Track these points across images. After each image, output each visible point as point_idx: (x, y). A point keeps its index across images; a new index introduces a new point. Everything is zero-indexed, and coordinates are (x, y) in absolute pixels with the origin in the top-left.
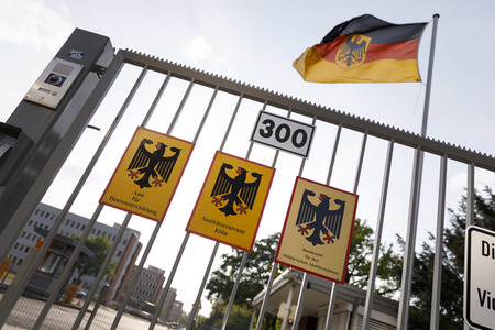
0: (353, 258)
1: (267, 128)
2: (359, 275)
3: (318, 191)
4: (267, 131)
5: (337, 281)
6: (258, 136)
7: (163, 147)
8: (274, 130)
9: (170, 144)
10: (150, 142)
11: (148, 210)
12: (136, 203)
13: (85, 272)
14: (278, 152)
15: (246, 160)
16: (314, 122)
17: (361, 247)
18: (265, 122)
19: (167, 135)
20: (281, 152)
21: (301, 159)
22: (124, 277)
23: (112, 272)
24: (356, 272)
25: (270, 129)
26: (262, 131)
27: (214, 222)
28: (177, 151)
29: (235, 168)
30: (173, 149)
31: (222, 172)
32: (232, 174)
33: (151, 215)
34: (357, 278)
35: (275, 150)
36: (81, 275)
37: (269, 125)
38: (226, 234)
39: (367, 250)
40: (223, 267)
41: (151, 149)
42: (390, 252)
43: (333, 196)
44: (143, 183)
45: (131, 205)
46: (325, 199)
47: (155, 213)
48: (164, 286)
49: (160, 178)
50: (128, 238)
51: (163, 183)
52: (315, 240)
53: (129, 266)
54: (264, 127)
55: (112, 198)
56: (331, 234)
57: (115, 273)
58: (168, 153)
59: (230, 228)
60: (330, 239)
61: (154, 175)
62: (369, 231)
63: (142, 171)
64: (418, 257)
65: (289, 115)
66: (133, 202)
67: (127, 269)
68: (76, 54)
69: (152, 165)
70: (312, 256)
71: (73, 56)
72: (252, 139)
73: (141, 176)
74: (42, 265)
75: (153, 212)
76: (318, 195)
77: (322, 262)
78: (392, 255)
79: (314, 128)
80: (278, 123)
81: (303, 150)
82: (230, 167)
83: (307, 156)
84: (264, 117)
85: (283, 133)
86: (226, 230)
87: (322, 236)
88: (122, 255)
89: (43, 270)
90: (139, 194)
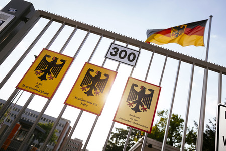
0: (175, 134)
1: (115, 52)
2: (177, 142)
3: (140, 84)
4: (114, 53)
5: (147, 132)
6: (109, 55)
7: (56, 59)
8: (118, 53)
9: (60, 58)
10: (49, 57)
11: (44, 92)
12: (37, 88)
13: (42, 141)
14: (120, 64)
15: (102, 67)
16: (140, 50)
17: (178, 129)
18: (114, 49)
19: (60, 54)
20: (121, 64)
21: (132, 67)
22: (62, 144)
23: (56, 141)
24: (176, 141)
25: (116, 52)
26: (111, 53)
27: (81, 99)
28: (64, 62)
29: (95, 71)
30: (62, 61)
31: (88, 73)
32: (93, 74)
33: (45, 95)
34: (177, 144)
35: (118, 63)
36: (39, 143)
37: (115, 50)
38: (87, 106)
39: (181, 130)
40: (112, 139)
41: (49, 60)
42: (192, 131)
43: (147, 87)
44: (43, 78)
45: (34, 89)
46: (143, 89)
47: (47, 94)
48: (82, 148)
49: (52, 75)
50: (65, 124)
51: (54, 78)
52: (136, 110)
53: (64, 138)
54: (113, 51)
55: (24, 85)
56: (145, 107)
57: (57, 142)
58: (59, 63)
59: (89, 102)
60: (144, 109)
61: (50, 74)
62: (182, 121)
63: (42, 72)
64: (204, 132)
65: (127, 46)
66: (35, 88)
67: (64, 140)
68: (12, 10)
69: (49, 68)
70: (134, 118)
71: (11, 11)
72: (106, 57)
73: (41, 74)
74: (18, 137)
75: (46, 93)
76: (139, 86)
77: (139, 122)
78: (193, 133)
79: (139, 52)
80: (120, 49)
81: (133, 63)
82: (93, 71)
83: (135, 66)
84: (113, 46)
85: (123, 55)
86: (87, 104)
87: (140, 107)
88: (61, 133)
89: (18, 139)
90: (40, 84)
